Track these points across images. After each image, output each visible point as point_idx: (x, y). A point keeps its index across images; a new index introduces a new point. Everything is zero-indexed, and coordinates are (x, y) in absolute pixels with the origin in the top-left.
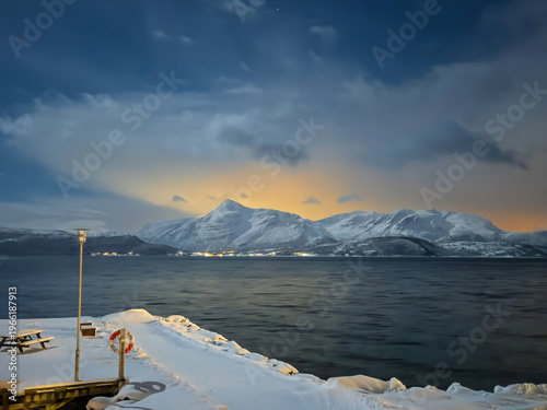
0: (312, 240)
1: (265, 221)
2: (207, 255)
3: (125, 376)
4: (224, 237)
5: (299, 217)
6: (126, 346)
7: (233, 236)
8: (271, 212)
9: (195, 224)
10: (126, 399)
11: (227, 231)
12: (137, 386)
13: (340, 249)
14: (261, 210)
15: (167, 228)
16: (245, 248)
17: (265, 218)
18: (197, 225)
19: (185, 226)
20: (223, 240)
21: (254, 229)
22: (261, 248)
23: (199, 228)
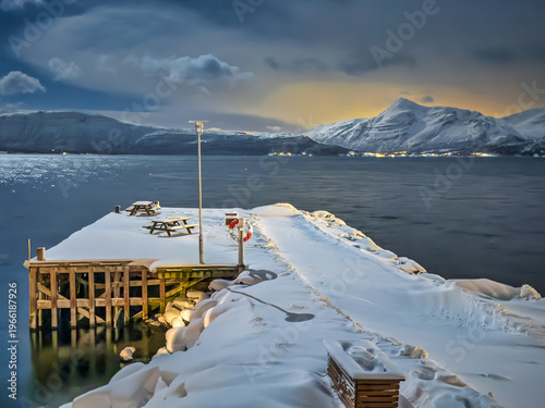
0: (494, 140)
1: (441, 120)
2: (378, 155)
3: (245, 263)
4: (397, 137)
5: (480, 114)
6: (245, 235)
7: (405, 136)
8: (448, 110)
9: (366, 124)
10: (241, 283)
11: (400, 131)
12: (252, 272)
13: (527, 149)
14: (437, 108)
15: (337, 129)
16: (418, 149)
17: (441, 117)
18: (369, 126)
19: (356, 127)
20: (396, 141)
21: (428, 128)
22: (436, 148)
23: (371, 128)
